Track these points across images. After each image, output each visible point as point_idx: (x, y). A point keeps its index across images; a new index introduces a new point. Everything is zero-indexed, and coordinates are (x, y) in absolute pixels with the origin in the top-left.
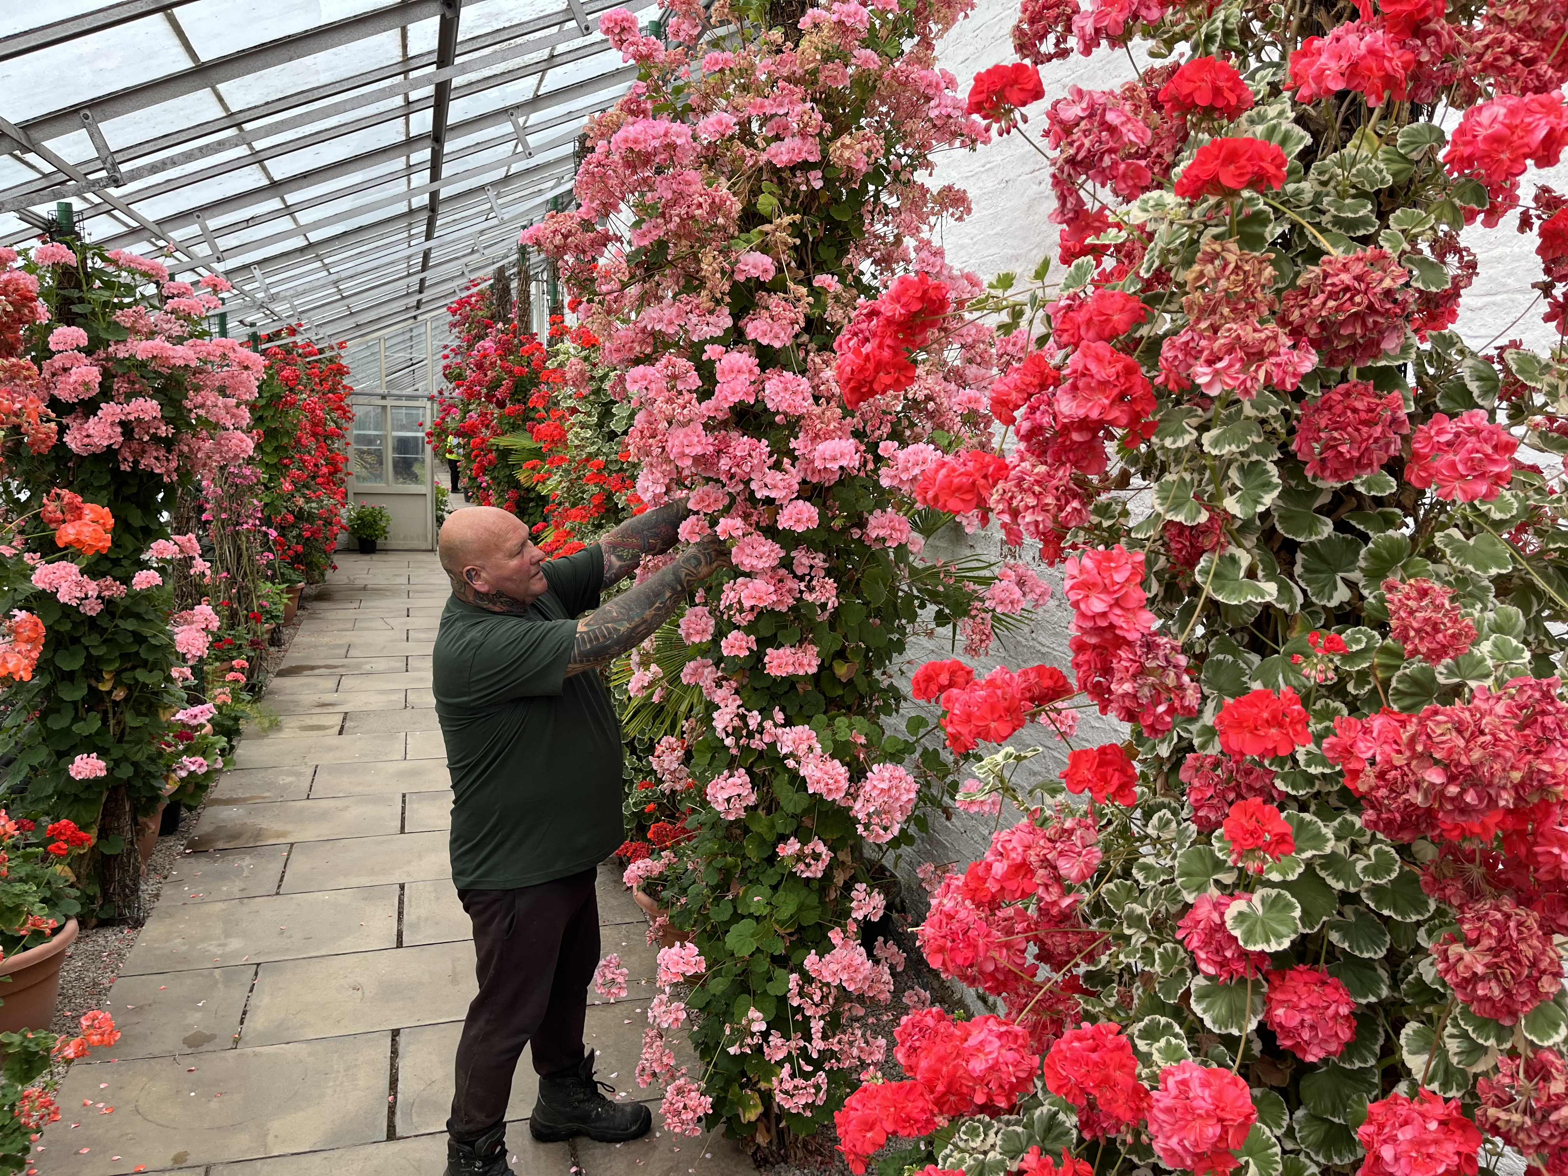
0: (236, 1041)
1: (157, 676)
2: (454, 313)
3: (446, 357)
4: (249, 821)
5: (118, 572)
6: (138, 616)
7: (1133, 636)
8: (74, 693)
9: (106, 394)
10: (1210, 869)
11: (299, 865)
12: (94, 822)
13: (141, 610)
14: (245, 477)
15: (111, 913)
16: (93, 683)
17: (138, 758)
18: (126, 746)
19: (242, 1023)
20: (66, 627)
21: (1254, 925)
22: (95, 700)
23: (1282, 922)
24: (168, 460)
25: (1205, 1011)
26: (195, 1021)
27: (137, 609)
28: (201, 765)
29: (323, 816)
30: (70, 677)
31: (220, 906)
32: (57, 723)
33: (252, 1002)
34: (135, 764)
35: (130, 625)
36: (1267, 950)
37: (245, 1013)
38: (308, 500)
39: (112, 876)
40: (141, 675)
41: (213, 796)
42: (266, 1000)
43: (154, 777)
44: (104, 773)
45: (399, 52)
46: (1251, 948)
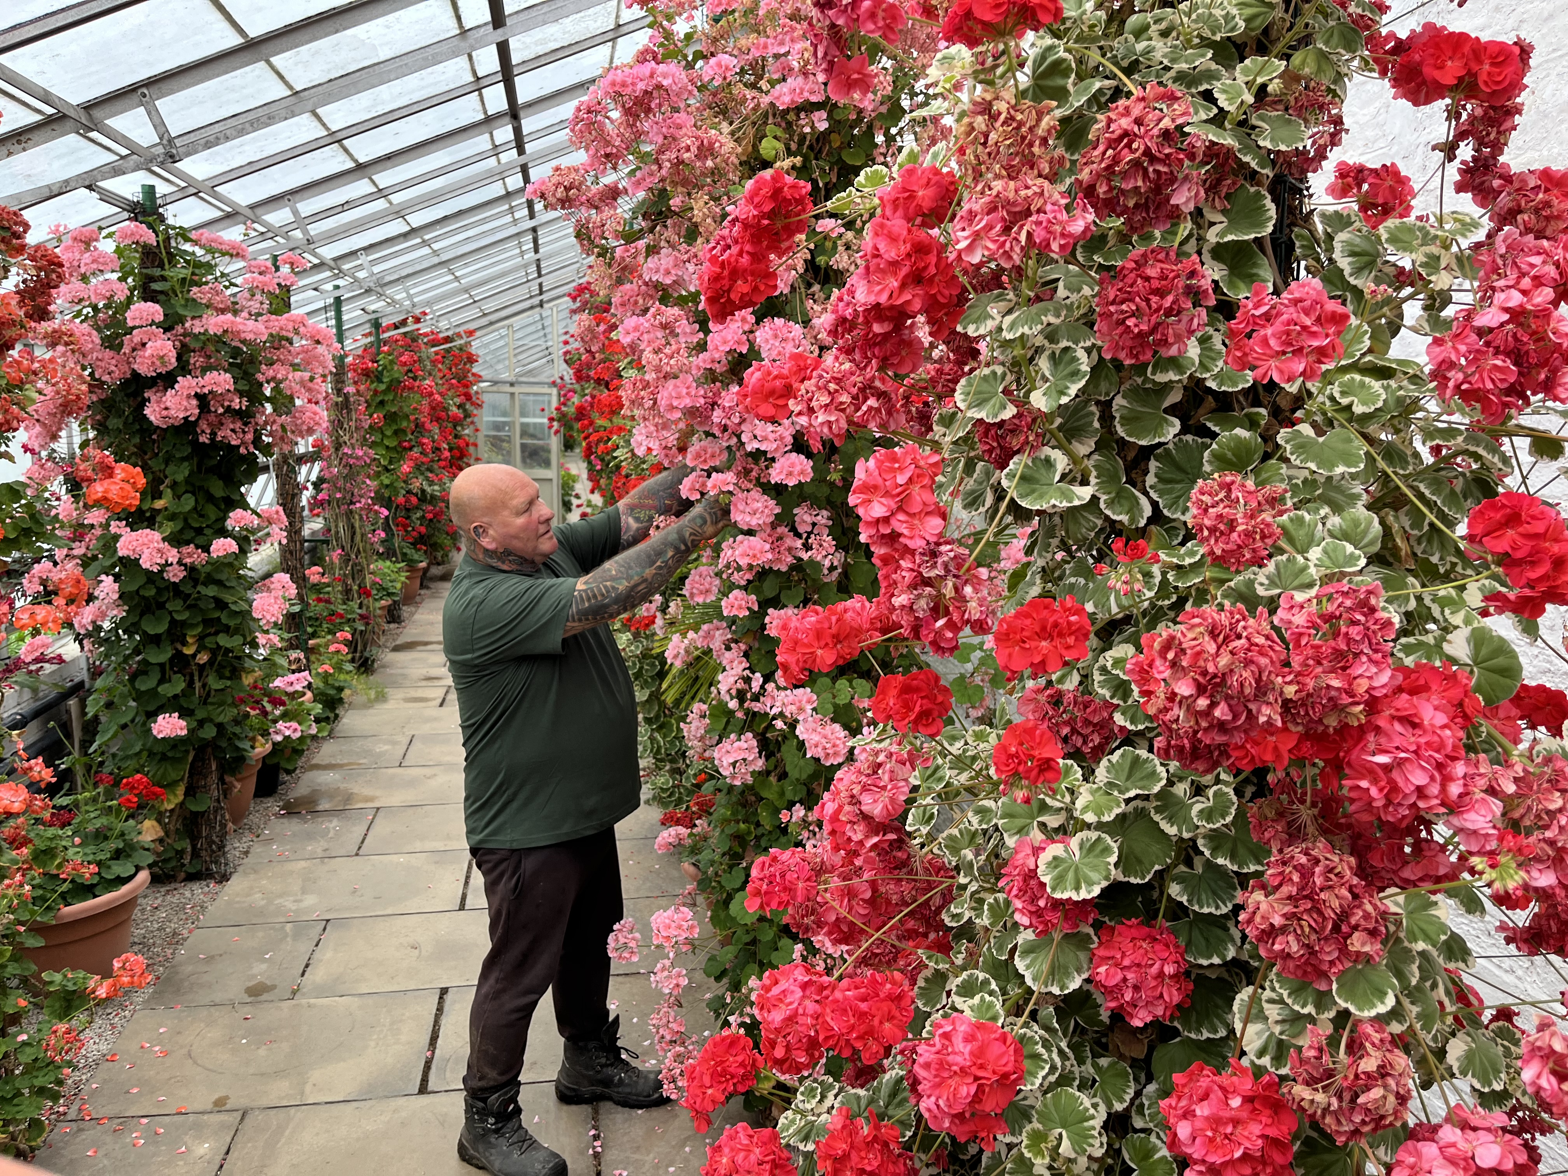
0: (294, 993)
1: (237, 640)
2: (574, 299)
3: (566, 343)
4: (342, 786)
5: (201, 540)
6: (220, 583)
7: (917, 544)
8: (162, 656)
9: (183, 368)
10: (1035, 810)
11: (381, 827)
12: (182, 779)
13: (223, 577)
14: (358, 458)
15: (199, 867)
16: (179, 646)
17: (221, 719)
18: (210, 708)
19: (303, 975)
20: (151, 592)
21: (1066, 870)
22: (180, 662)
23: (1094, 868)
24: (244, 432)
25: (1028, 967)
26: (260, 971)
27: (218, 576)
28: (295, 730)
29: (412, 783)
30: (154, 640)
31: (303, 864)
32: (145, 684)
33: (316, 956)
34: (220, 726)
35: (211, 591)
36: (1075, 898)
37: (307, 966)
38: (431, 483)
39: (200, 832)
40: (223, 640)
41: (314, 762)
42: (329, 955)
43: (239, 738)
44: (184, 732)
45: (454, 23)
46: (1058, 895)
